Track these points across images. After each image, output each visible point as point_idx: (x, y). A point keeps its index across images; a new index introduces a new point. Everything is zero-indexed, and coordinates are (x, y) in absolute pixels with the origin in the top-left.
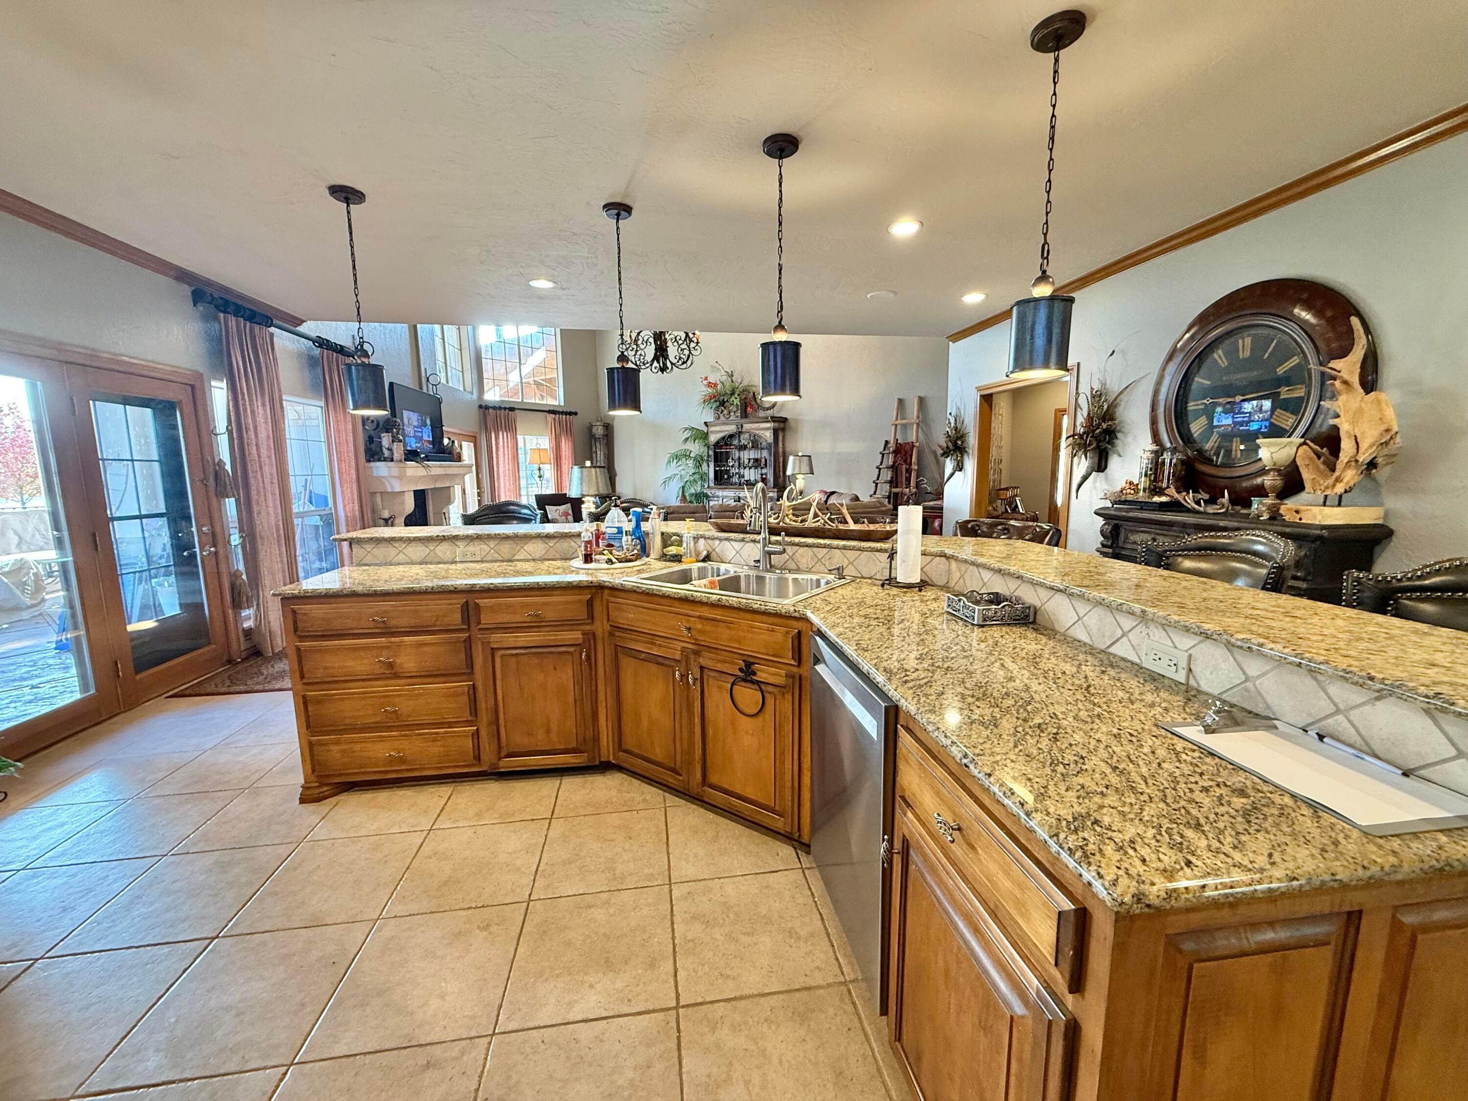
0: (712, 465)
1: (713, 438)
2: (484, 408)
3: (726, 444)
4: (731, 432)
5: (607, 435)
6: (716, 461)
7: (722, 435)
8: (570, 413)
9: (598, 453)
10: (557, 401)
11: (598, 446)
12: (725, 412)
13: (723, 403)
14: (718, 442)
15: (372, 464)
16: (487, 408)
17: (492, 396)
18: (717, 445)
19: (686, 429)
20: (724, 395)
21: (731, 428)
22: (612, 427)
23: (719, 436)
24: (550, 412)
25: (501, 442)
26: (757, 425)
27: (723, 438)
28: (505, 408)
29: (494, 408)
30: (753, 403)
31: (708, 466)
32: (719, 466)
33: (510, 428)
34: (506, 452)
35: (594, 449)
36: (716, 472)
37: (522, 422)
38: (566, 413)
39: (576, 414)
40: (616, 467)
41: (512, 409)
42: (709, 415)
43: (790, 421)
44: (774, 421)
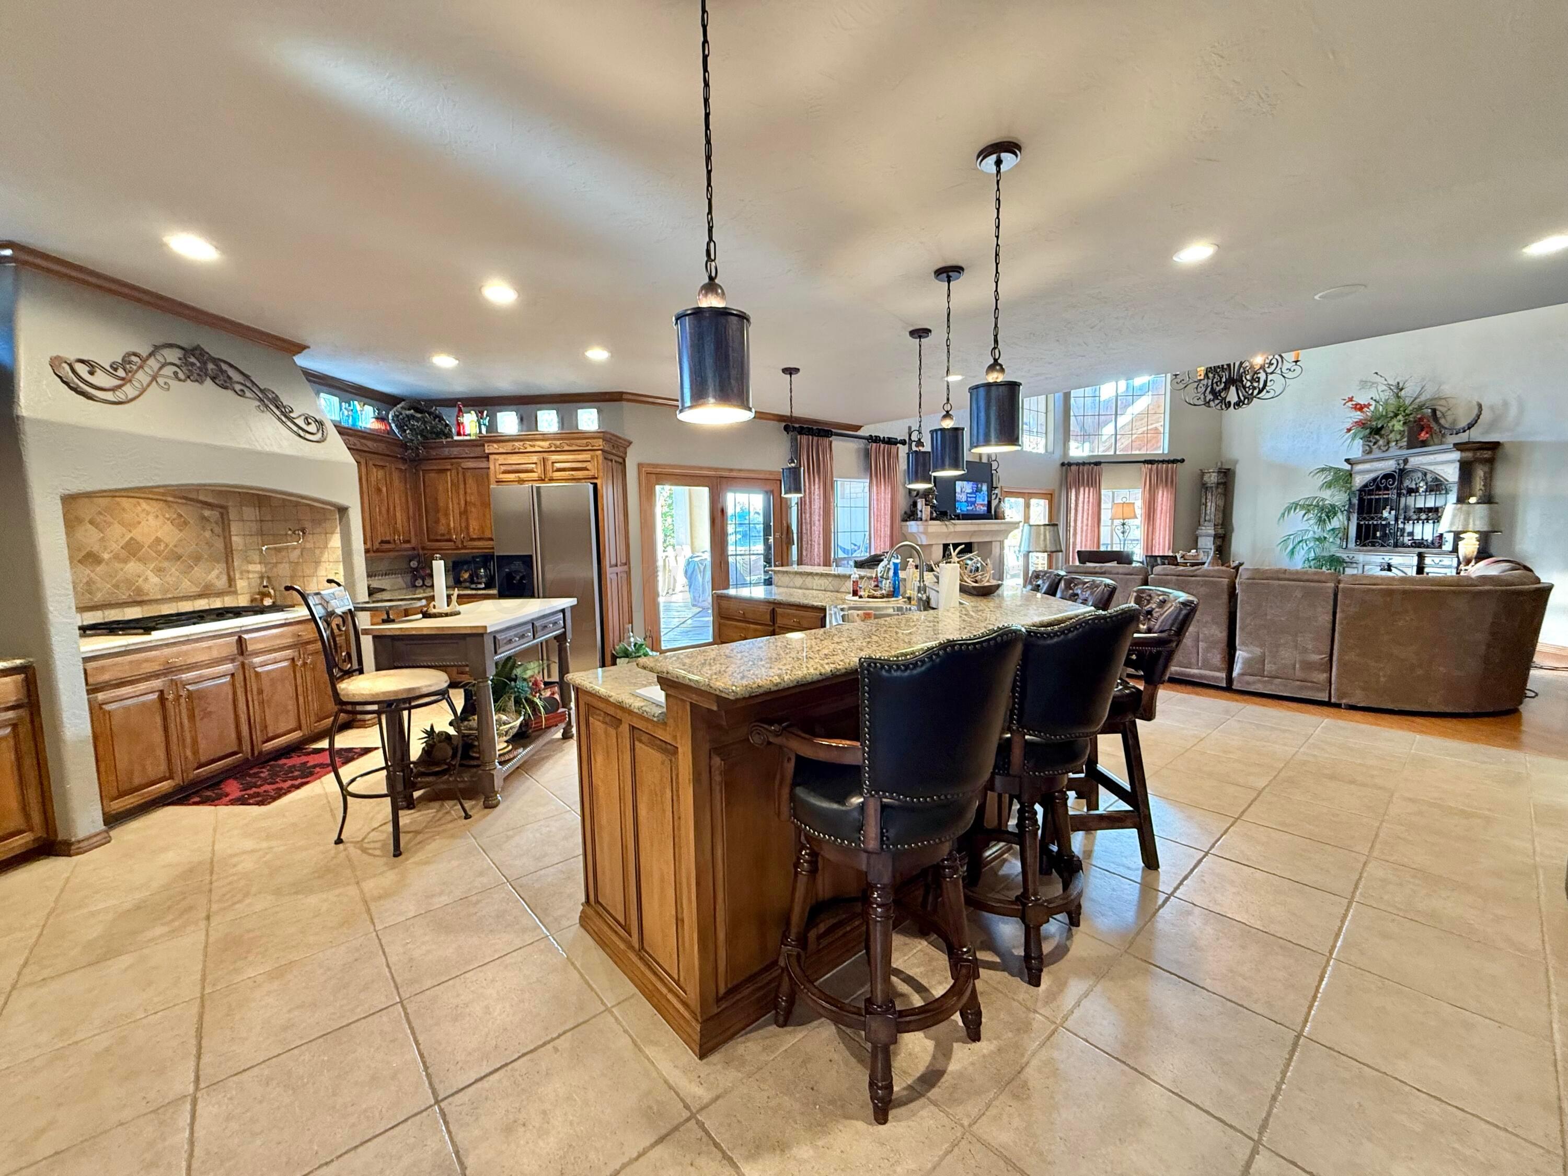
0: (1354, 517)
1: (1359, 481)
2: (1066, 465)
3: (1379, 488)
4: (1388, 471)
5: (1225, 484)
6: (1360, 512)
7: (1373, 475)
8: (1174, 461)
9: (1209, 504)
10: (1161, 448)
11: (1209, 497)
12: (1381, 442)
13: (1377, 431)
14: (1366, 486)
15: (908, 523)
16: (1070, 464)
17: (1078, 451)
18: (1364, 489)
19: (1323, 470)
20: (1379, 419)
21: (1389, 466)
22: (1234, 473)
23: (1369, 477)
24: (1145, 462)
25: (1082, 499)
26: (1432, 457)
27: (1375, 480)
28: (1090, 464)
29: (1078, 464)
30: (1433, 425)
31: (1349, 519)
32: (1364, 519)
33: (1093, 482)
34: (1086, 507)
35: (1204, 501)
36: (1359, 527)
37: (1107, 476)
38: (1169, 462)
39: (1182, 461)
40: (1234, 521)
41: (1098, 464)
42: (1357, 449)
43: (1507, 446)
44: (1461, 450)
